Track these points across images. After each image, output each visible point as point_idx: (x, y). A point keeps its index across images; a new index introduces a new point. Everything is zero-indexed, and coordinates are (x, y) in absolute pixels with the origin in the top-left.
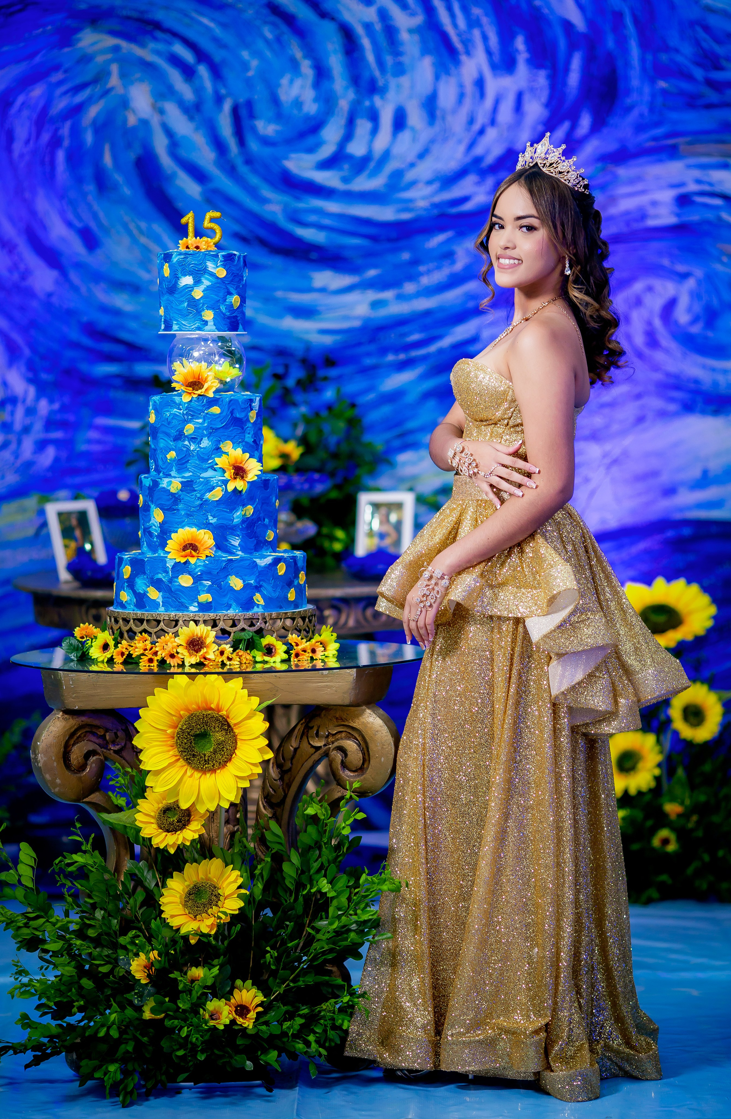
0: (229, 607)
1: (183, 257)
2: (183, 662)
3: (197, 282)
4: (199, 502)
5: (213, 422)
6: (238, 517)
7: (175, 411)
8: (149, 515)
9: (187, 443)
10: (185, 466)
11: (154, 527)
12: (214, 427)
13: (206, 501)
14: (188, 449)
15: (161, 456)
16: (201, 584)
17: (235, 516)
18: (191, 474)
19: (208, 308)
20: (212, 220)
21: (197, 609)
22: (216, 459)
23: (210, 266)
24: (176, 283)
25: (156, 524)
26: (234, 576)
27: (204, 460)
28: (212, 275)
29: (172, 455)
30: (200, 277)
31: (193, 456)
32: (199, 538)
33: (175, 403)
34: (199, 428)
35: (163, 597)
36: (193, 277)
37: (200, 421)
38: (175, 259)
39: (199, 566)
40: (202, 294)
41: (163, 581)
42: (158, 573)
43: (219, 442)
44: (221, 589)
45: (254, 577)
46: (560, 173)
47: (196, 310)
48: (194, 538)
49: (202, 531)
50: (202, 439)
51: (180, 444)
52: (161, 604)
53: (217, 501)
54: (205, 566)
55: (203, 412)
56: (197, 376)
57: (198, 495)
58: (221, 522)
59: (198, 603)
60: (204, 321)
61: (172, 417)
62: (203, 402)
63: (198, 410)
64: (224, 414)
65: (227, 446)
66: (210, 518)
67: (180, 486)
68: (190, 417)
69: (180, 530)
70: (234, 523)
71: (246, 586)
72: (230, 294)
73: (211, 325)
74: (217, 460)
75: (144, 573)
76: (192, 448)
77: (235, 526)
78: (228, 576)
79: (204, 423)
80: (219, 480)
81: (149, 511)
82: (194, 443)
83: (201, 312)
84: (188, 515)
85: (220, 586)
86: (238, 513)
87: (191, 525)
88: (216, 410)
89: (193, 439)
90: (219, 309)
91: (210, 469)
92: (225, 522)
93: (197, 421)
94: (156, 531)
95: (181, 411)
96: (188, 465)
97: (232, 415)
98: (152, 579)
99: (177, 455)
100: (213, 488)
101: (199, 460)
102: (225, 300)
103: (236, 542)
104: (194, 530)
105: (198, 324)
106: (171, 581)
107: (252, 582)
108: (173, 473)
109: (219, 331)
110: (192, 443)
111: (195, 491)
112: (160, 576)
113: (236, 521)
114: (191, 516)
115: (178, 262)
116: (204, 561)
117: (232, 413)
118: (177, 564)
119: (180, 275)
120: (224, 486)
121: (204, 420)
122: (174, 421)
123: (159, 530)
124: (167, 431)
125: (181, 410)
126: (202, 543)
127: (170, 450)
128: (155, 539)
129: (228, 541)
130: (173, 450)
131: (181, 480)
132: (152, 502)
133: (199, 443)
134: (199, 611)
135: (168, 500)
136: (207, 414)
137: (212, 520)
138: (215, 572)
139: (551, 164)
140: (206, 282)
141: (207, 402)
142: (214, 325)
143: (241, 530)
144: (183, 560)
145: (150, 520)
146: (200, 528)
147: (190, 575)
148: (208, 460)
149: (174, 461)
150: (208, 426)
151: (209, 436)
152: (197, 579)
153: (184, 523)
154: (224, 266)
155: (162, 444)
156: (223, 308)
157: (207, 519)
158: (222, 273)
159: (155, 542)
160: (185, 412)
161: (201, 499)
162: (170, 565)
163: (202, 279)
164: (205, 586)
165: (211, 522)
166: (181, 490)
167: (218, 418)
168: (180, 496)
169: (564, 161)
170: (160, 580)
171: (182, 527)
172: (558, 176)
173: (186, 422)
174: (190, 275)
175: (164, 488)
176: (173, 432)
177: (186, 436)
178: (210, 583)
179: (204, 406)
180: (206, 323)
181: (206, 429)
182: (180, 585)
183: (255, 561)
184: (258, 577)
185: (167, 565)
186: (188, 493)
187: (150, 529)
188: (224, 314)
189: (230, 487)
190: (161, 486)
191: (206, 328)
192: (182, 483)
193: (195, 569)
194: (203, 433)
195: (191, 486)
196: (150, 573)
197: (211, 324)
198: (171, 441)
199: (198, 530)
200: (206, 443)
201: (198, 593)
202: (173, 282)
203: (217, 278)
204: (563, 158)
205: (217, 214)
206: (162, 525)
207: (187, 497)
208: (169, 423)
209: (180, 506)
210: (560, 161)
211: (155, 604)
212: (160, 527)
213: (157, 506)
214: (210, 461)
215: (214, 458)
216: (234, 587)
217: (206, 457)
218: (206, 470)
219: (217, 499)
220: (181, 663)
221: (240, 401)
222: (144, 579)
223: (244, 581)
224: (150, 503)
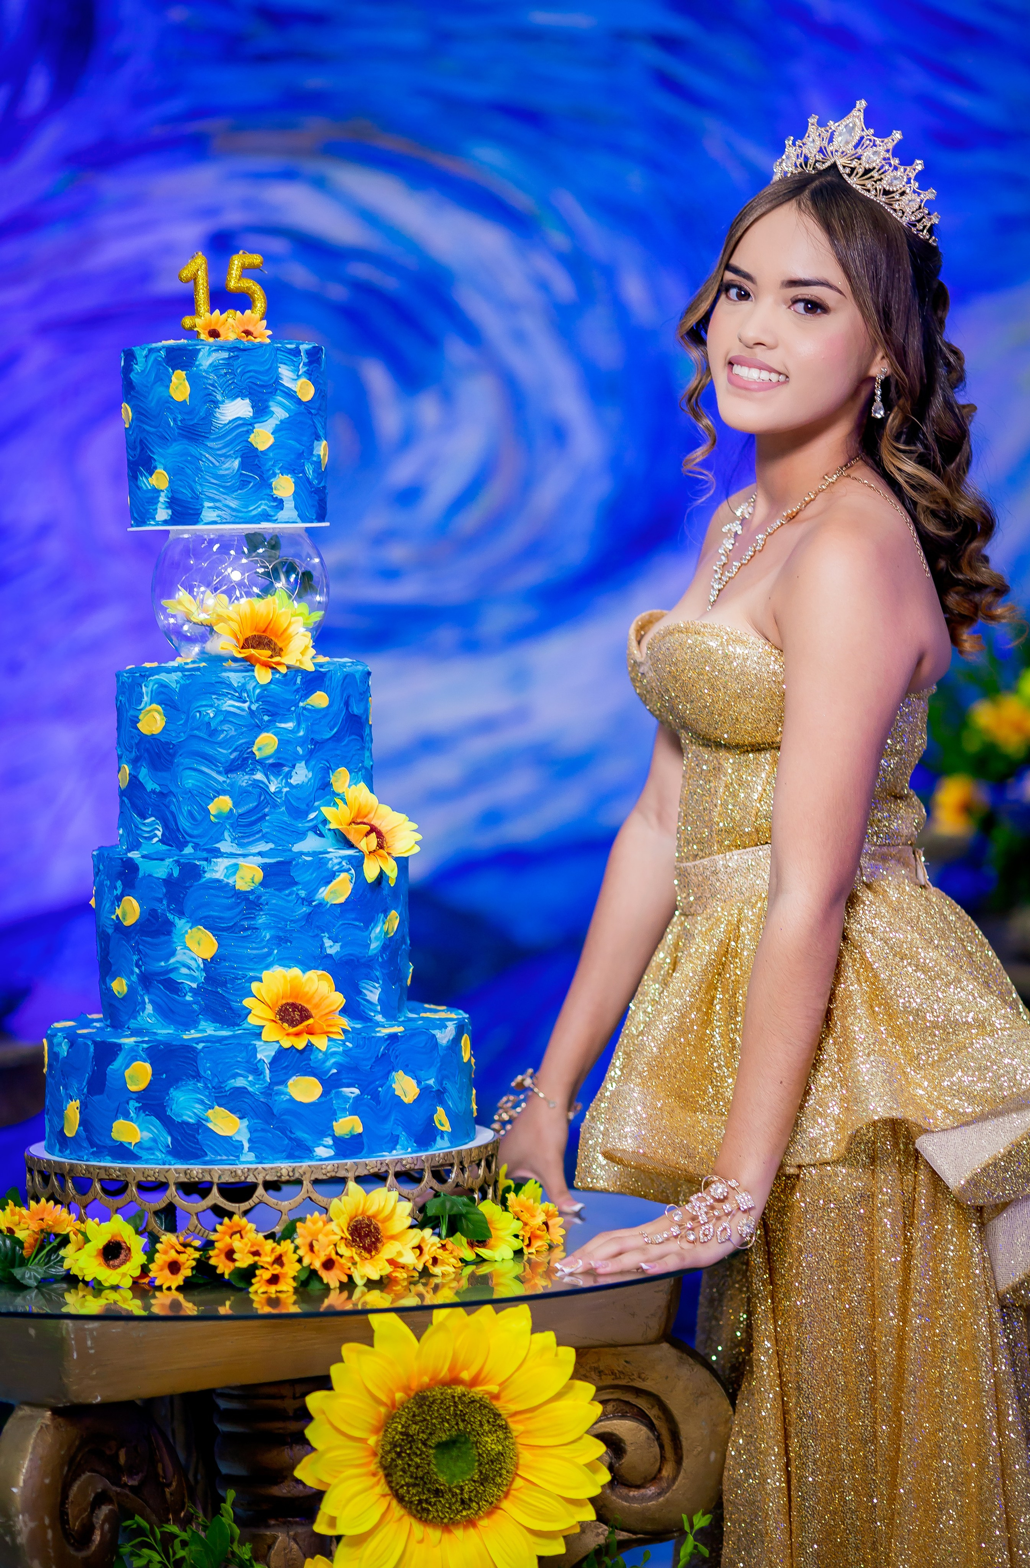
0: (393, 1143)
1: (225, 355)
2: (350, 1277)
3: (261, 411)
4: (305, 909)
5: (316, 728)
6: (377, 938)
7: (229, 705)
8: (170, 942)
9: (259, 776)
10: (256, 828)
11: (184, 971)
12: (318, 737)
13: (320, 905)
14: (264, 790)
15: (185, 809)
16: (339, 1094)
17: (373, 935)
18: (271, 845)
19: (285, 470)
20: (247, 271)
21: (331, 1153)
22: (323, 809)
23: (285, 374)
24: (210, 414)
25: (193, 965)
26: (401, 1072)
27: (299, 813)
28: (290, 395)
29: (222, 804)
30: (267, 401)
31: (275, 806)
32: (307, 989)
33: (230, 686)
34: (288, 742)
35: (252, 1130)
36: (252, 401)
37: (290, 725)
38: (206, 360)
39: (334, 1054)
40: (271, 441)
41: (248, 1093)
42: (235, 1075)
43: (327, 771)
44: (378, 1103)
45: (433, 1071)
46: (886, 193)
47: (260, 476)
48: (295, 990)
49: (313, 974)
50: (294, 767)
51: (243, 780)
52: (246, 1145)
53: (341, 904)
54: (346, 1052)
55: (297, 706)
56: (262, 626)
57: (303, 894)
58: (349, 950)
59: (336, 1139)
60: (275, 499)
61: (221, 718)
62: (295, 683)
63: (285, 701)
64: (335, 708)
65: (341, 779)
66: (328, 943)
67: (259, 875)
68: (266, 718)
69: (265, 975)
70: (370, 953)
71: (425, 1092)
72: (318, 438)
73: (289, 510)
74: (327, 811)
75: (197, 1076)
76: (272, 788)
77: (372, 959)
78: (389, 1072)
79: (298, 731)
80: (343, 858)
81: (169, 933)
82: (278, 774)
83: (269, 478)
84: (280, 940)
85: (375, 1096)
86: (378, 930)
87: (286, 961)
88: (320, 699)
89: (275, 767)
90: (303, 472)
91: (311, 834)
92: (356, 951)
93: (283, 725)
94: (193, 979)
95: (246, 705)
96: (265, 827)
97: (347, 709)
98: (218, 1088)
99: (236, 805)
100: (332, 876)
101: (290, 814)
102: (311, 453)
103: (373, 994)
104: (296, 971)
105: (264, 506)
106: (269, 1091)
107: (431, 1082)
108: (225, 846)
109: (303, 521)
110: (272, 778)
111: (296, 883)
112: (240, 1082)
113: (375, 946)
114: (287, 941)
115: (215, 367)
116: (344, 1042)
117: (347, 704)
118: (282, 1053)
119: (219, 397)
120: (353, 871)
121: (299, 724)
122: (225, 727)
123: (201, 976)
124: (209, 750)
125: (245, 702)
126: (315, 1001)
127: (219, 793)
128: (189, 998)
129: (360, 993)
130: (224, 792)
131: (260, 860)
132: (181, 913)
133: (288, 775)
134: (338, 1156)
135: (230, 908)
136: (304, 708)
137: (332, 948)
138: (366, 1066)
139: (867, 171)
140: (279, 412)
141: (302, 683)
142: (296, 507)
143: (382, 965)
144: (300, 1044)
145: (173, 953)
146: (306, 967)
147: (314, 1075)
148: (307, 813)
149: (228, 818)
150: (305, 737)
151: (308, 757)
152: (330, 1084)
153: (271, 959)
154: (310, 375)
155: (190, 781)
156: (309, 470)
157: (322, 946)
158: (306, 390)
159: (189, 1004)
160: (254, 707)
161: (308, 900)
162: (265, 1054)
163: (271, 403)
164: (346, 1099)
165: (329, 951)
166: (262, 884)
167: (325, 716)
168: (259, 897)
169: (896, 168)
170: (242, 1091)
171: (267, 967)
172: (882, 199)
173: (260, 728)
174: (243, 397)
175: (218, 881)
176: (225, 754)
177: (260, 762)
178: (357, 1091)
179: (297, 691)
180: (279, 503)
181: (302, 742)
182: (292, 1100)
183: (434, 1036)
184: (440, 1070)
185: (259, 1056)
186: (280, 890)
187: (172, 976)
188: (310, 483)
189: (371, 873)
190: (208, 876)
191: (282, 515)
192: (264, 867)
193: (324, 1062)
194: (297, 753)
195: (287, 873)
196: (214, 1075)
197: (289, 505)
198: (219, 773)
199: (304, 972)
200: (301, 775)
201: (333, 1116)
202: (202, 414)
203: (299, 402)
204: (895, 162)
205: (257, 259)
206: (209, 965)
207: (273, 899)
208: (213, 733)
209: (262, 920)
210: (887, 167)
211: (231, 1147)
212: (205, 969)
213: (195, 922)
214: (312, 816)
215: (318, 808)
216: (403, 1098)
217: (303, 807)
218: (301, 835)
219: (342, 900)
220: (345, 1279)
221: (357, 676)
222: (196, 1090)
223: (419, 1083)
224: (170, 917)
